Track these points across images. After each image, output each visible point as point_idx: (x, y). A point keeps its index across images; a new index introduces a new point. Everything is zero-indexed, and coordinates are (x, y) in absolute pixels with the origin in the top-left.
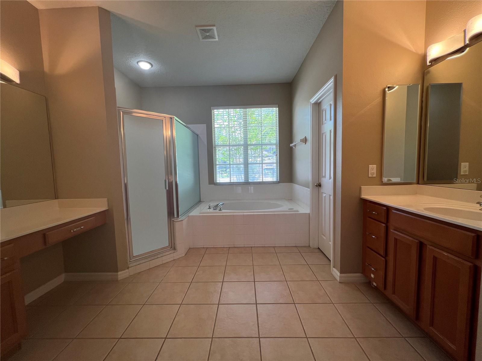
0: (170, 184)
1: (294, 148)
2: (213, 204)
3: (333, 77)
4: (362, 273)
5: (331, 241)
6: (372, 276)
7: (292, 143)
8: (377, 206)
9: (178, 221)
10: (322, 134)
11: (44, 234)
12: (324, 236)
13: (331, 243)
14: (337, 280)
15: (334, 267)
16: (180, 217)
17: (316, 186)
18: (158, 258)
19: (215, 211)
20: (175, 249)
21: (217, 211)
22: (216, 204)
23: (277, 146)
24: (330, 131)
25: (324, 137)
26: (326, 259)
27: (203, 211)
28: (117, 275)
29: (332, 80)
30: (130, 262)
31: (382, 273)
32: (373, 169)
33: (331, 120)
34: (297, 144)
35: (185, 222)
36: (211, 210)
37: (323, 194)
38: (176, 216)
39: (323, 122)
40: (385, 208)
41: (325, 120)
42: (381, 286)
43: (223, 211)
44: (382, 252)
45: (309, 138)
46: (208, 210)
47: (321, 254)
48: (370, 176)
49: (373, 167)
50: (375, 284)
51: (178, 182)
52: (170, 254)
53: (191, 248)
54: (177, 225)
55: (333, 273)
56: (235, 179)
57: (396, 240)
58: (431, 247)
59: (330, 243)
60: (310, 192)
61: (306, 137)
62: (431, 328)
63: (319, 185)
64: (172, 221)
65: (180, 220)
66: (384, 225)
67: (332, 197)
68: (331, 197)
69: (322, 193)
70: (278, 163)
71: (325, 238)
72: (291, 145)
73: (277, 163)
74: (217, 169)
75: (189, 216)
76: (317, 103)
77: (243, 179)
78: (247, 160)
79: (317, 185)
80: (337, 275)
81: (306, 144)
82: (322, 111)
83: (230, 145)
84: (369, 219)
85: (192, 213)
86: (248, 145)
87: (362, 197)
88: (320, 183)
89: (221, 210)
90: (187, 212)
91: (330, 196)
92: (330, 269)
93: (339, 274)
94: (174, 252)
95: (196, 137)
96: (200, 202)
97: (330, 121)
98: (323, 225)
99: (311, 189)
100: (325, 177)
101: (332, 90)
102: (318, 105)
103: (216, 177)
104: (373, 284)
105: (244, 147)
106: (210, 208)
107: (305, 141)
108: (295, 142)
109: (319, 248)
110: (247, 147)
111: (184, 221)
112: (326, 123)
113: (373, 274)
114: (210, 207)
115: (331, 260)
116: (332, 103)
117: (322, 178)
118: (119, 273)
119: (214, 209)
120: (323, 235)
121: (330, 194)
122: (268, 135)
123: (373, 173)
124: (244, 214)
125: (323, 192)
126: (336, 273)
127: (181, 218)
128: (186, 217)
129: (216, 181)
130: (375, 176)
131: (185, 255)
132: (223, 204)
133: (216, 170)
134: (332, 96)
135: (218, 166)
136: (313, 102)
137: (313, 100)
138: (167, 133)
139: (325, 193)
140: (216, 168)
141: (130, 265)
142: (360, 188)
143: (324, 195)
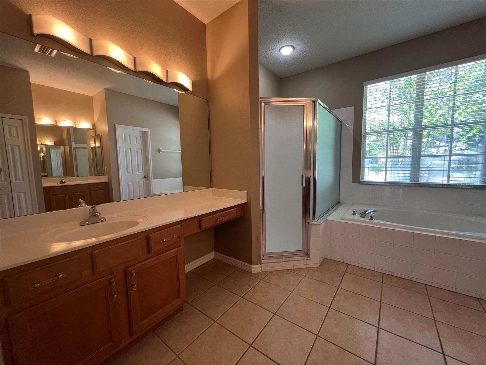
0: (308, 180)
2: (359, 209)
9: (314, 225)
11: (199, 219)
16: (316, 220)
18: (289, 261)
19: (362, 219)
20: (308, 255)
21: (366, 219)
22: (363, 208)
27: (345, 216)
28: (251, 268)
30: (263, 258)
35: (322, 227)
36: (357, 217)
38: (311, 218)
43: (376, 221)
46: (352, 217)
51: (317, 178)
52: (303, 260)
53: (326, 258)
54: (313, 229)
56: (397, 178)
64: (307, 224)
65: (316, 223)
74: (366, 163)
75: (326, 220)
77: (407, 178)
78: (420, 151)
83: (389, 131)
85: (330, 216)
86: (423, 128)
89: (372, 220)
90: (324, 214)
94: (307, 259)
95: (339, 124)
96: (338, 203)
103: (363, 173)
105: (414, 132)
106: (354, 214)
110: (421, 131)
111: (321, 225)
114: (354, 212)
118: (253, 266)
119: (361, 217)
124: (415, 232)
127: (317, 222)
128: (324, 221)
129: (363, 179)
131: (319, 266)
132: (374, 211)
133: (364, 165)
135: (367, 160)
138: (308, 123)
140: (364, 162)
141: (263, 261)
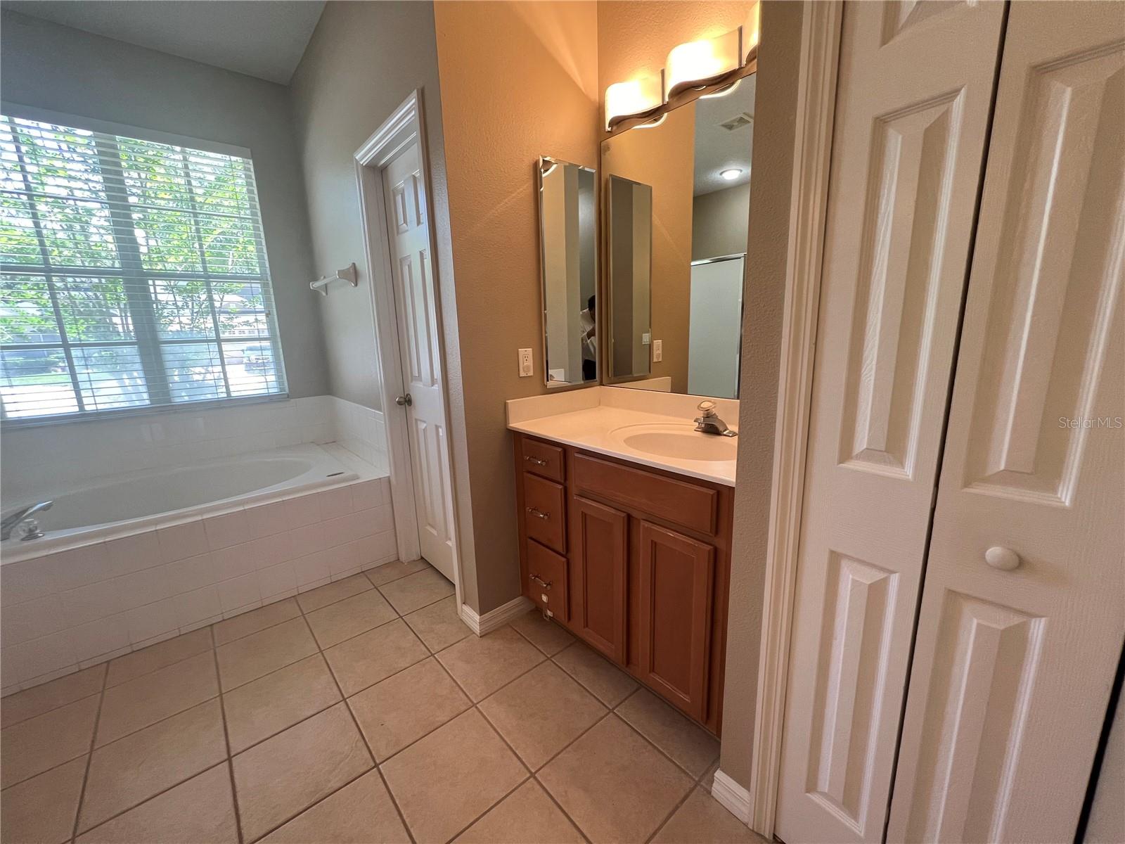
1: (324, 294)
3: (415, 93)
4: (522, 595)
5: (450, 539)
6: (544, 598)
7: (315, 279)
8: (543, 445)
10: (401, 262)
12: (433, 527)
13: (452, 543)
14: (474, 633)
15: (464, 603)
17: (399, 403)
21: (16, 542)
23: (265, 285)
24: (421, 254)
25: (406, 269)
26: (443, 583)
29: (412, 101)
31: (561, 590)
32: (527, 357)
33: (419, 223)
34: (330, 282)
37: (419, 422)
39: (400, 227)
40: (560, 450)
41: (405, 222)
42: (563, 618)
43: (45, 538)
44: (560, 547)
45: (365, 267)
47: (429, 570)
48: (522, 374)
49: (526, 353)
50: (550, 613)
55: (465, 618)
57: (584, 516)
58: (647, 525)
59: (449, 543)
60: (385, 423)
61: (354, 264)
62: (651, 675)
63: (407, 401)
66: (560, 487)
67: (442, 432)
68: (440, 430)
69: (416, 420)
70: (279, 340)
71: (435, 532)
72: (315, 285)
73: (272, 338)
76: (376, 166)
77: (145, 396)
78: (153, 330)
79: (402, 400)
80: (475, 621)
81: (356, 285)
82: (394, 193)
84: (529, 475)
86: (144, 274)
87: (511, 425)
88: (407, 395)
89: (37, 537)
91: (437, 427)
92: (456, 606)
93: (477, 617)
97: (418, 225)
98: (428, 501)
99: (386, 411)
100: (419, 378)
101: (415, 135)
102: (378, 173)
104: (546, 616)
105: (126, 281)
107: (353, 277)
108: (325, 277)
109: (422, 558)
110: (143, 282)
112: (407, 230)
113: (546, 594)
115: (457, 583)
116: (418, 173)
117: (412, 381)
120: (429, 524)
121: (438, 424)
122: (234, 247)
123: (528, 367)
125: (416, 417)
126: (472, 617)
130: (531, 374)
132: (45, 508)
134: (415, 152)
136: (364, 162)
137: (364, 155)
139: (425, 422)
142: (505, 405)
143: (422, 426)
